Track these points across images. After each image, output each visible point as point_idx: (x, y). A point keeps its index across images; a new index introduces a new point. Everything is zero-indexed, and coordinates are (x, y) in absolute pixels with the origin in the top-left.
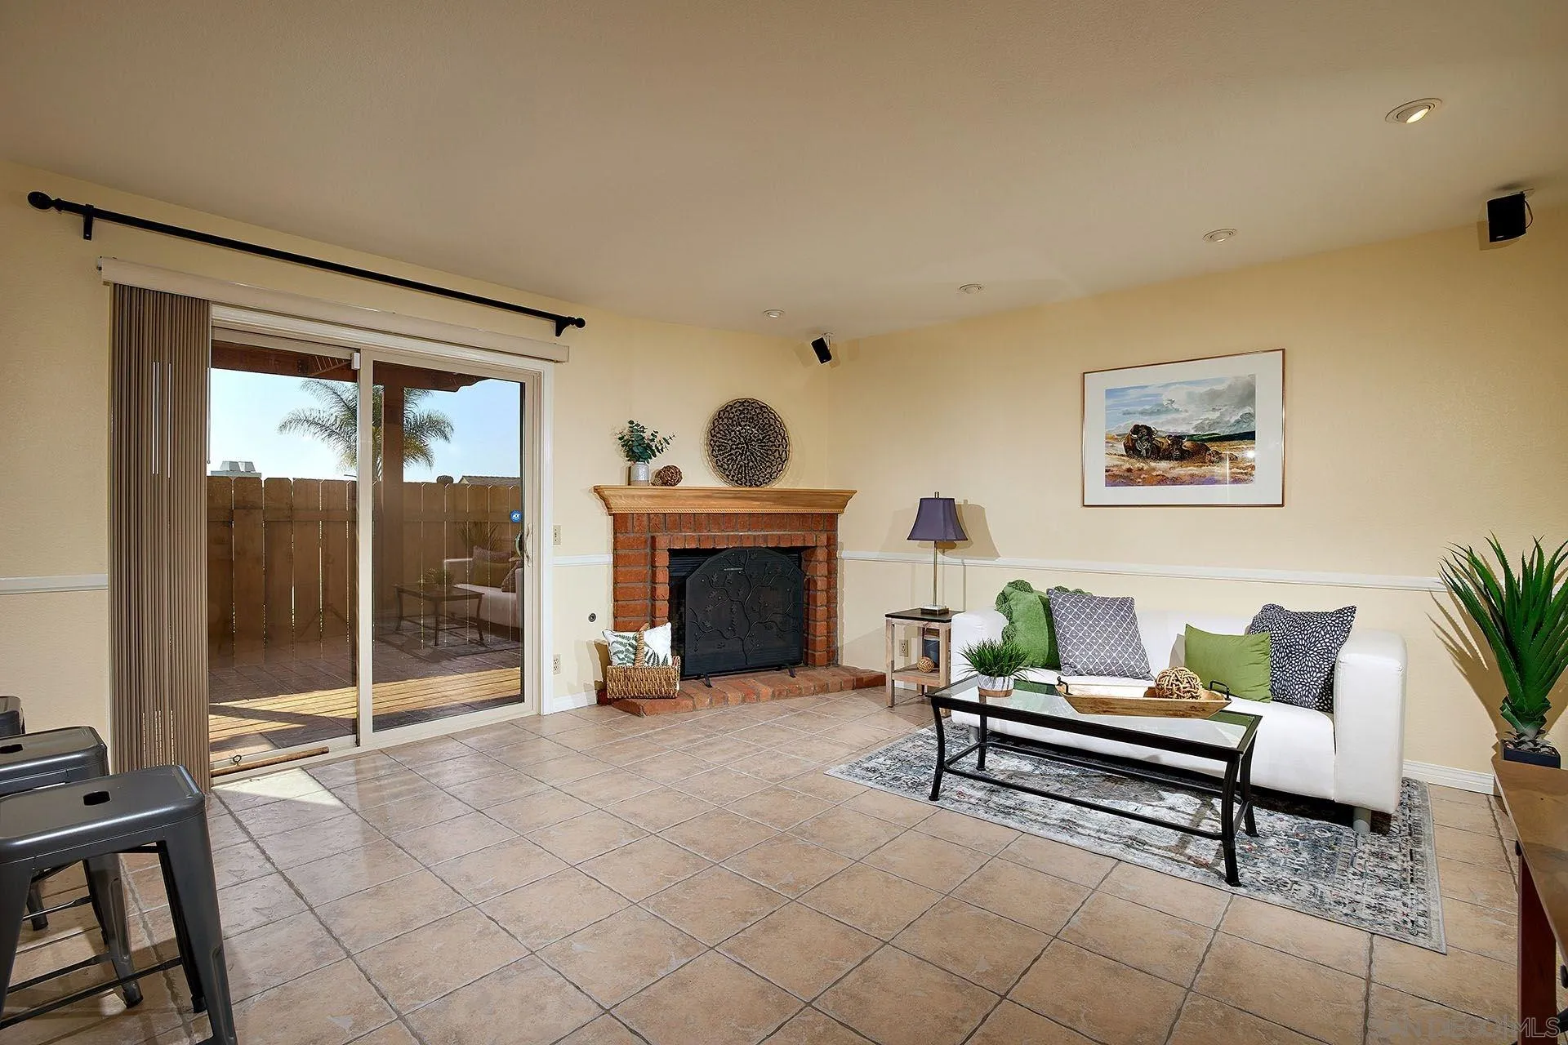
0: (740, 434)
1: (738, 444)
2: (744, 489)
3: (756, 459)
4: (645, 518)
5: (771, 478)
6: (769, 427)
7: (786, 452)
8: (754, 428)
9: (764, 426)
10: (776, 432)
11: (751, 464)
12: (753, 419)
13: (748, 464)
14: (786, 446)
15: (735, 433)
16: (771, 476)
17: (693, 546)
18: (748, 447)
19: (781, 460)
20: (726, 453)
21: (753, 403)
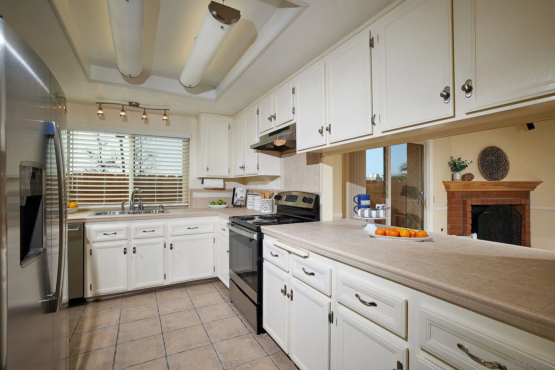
0: (489, 160)
1: (488, 164)
2: (493, 182)
3: (495, 169)
4: (460, 193)
5: (503, 177)
6: (500, 157)
7: (508, 167)
8: (494, 157)
9: (498, 156)
10: (503, 159)
11: (494, 171)
12: (494, 154)
13: (493, 171)
14: (508, 164)
15: (487, 160)
16: (503, 176)
17: (480, 204)
18: (492, 165)
19: (506, 169)
20: (485, 167)
21: (495, 148)
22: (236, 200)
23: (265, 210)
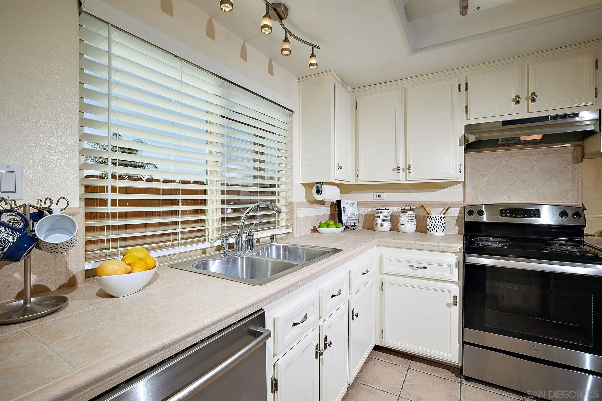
22: (345, 218)
23: (442, 232)
